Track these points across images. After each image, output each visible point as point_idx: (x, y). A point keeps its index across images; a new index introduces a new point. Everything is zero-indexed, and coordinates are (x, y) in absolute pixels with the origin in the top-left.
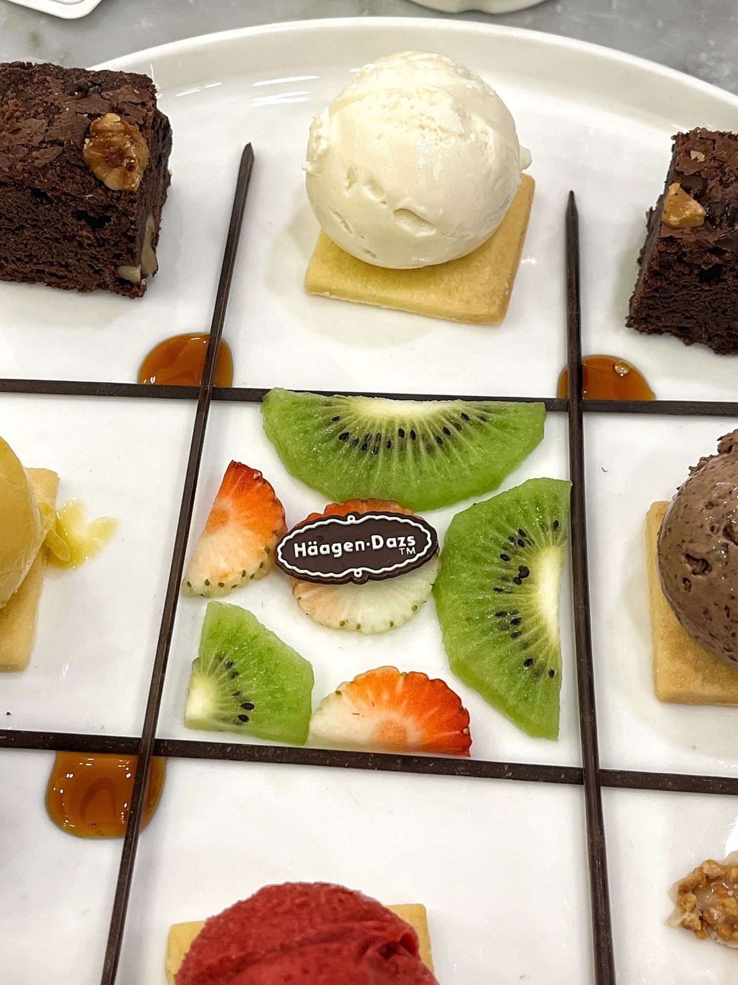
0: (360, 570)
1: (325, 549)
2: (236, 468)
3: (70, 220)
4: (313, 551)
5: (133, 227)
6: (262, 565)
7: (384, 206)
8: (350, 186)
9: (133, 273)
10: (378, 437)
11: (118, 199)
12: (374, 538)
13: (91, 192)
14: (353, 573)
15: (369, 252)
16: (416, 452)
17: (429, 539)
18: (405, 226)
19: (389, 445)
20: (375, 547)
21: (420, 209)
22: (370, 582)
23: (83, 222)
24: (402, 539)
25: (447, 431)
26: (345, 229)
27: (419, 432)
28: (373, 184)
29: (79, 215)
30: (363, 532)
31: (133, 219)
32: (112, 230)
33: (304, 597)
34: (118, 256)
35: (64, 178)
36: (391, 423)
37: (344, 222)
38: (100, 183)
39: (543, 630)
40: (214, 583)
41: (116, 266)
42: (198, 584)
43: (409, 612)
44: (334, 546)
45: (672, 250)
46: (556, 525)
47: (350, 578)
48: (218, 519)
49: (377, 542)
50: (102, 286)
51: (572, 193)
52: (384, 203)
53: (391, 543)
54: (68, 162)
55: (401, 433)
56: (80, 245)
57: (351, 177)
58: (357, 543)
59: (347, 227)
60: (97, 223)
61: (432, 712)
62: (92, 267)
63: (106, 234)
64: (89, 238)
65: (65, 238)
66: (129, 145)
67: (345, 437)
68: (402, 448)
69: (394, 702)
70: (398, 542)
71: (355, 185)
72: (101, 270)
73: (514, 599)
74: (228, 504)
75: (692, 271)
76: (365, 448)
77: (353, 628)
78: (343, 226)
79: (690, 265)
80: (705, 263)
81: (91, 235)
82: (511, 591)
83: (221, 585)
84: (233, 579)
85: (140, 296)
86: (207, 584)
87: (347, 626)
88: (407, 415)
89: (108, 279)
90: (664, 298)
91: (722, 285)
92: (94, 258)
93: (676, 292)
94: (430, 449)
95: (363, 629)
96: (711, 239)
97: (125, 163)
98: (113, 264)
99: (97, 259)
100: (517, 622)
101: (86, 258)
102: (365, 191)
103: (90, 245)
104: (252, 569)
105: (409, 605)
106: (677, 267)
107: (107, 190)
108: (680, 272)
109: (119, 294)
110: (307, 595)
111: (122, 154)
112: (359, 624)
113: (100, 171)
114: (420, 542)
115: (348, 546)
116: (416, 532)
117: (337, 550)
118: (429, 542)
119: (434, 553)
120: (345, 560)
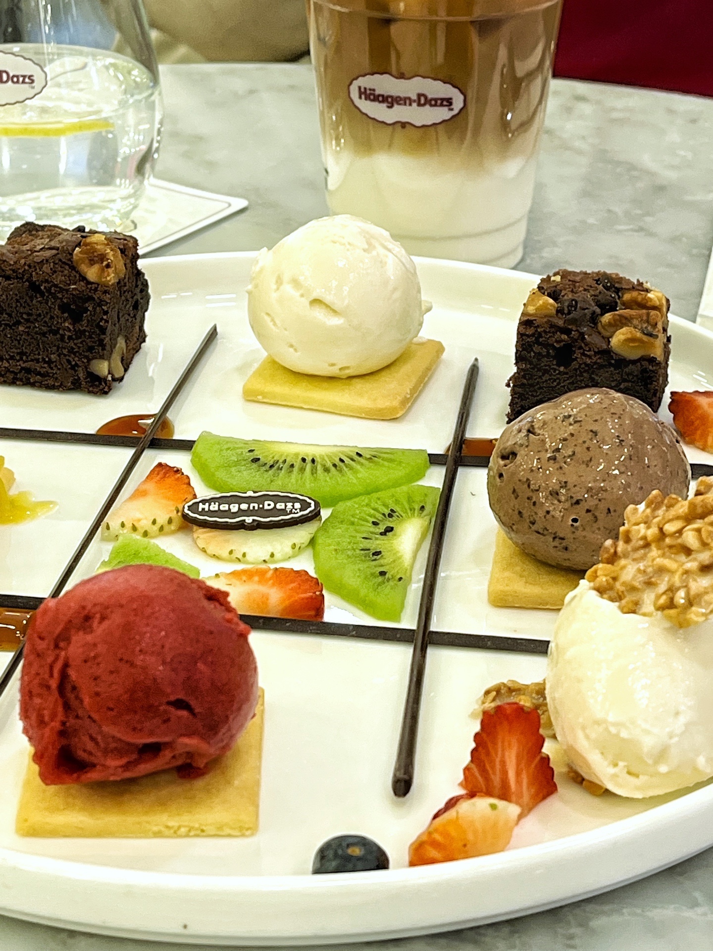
0: (251, 518)
1: (224, 507)
2: (161, 466)
3: (56, 312)
4: (214, 507)
5: (105, 317)
6: (170, 521)
7: (303, 299)
8: (278, 289)
9: (102, 368)
10: (285, 461)
11: (96, 290)
12: (266, 503)
13: (75, 284)
14: (244, 520)
15: (291, 346)
16: (314, 471)
17: (312, 505)
18: (319, 314)
19: (292, 466)
20: (266, 507)
21: (328, 298)
23: (66, 315)
24: (289, 505)
25: (342, 460)
26: (273, 327)
27: (318, 459)
28: (296, 283)
29: (64, 308)
30: (261, 499)
31: (105, 308)
32: (88, 321)
33: (201, 536)
34: (91, 349)
35: (55, 272)
36: (297, 455)
37: (273, 320)
38: (83, 278)
40: (129, 525)
41: (89, 360)
42: (116, 525)
43: (288, 550)
44: (231, 506)
45: (530, 331)
46: (424, 507)
47: (241, 526)
48: (139, 493)
49: (268, 505)
50: (75, 387)
52: (302, 296)
53: (280, 506)
54: (60, 260)
55: (304, 460)
56: (62, 339)
57: (279, 281)
58: (252, 505)
59: (275, 324)
60: (76, 318)
61: (293, 585)
62: (69, 362)
63: (84, 325)
64: (70, 330)
65: (50, 332)
66: (108, 251)
67: (256, 460)
68: (303, 468)
69: (263, 581)
70: (286, 506)
71: (281, 287)
72: (76, 365)
73: (378, 543)
74: (151, 486)
75: (548, 352)
76: (272, 466)
77: (240, 557)
78: (271, 324)
79: (546, 345)
80: (557, 342)
81: (71, 327)
82: (377, 539)
83: (134, 529)
84: (145, 524)
85: (106, 393)
86: (123, 525)
87: (234, 555)
88: (309, 452)
89: (81, 375)
90: (532, 385)
91: (574, 365)
92: (71, 351)
93: (540, 377)
94: (327, 470)
95: (248, 557)
96: (561, 323)
97: (105, 263)
98: (86, 357)
99: (74, 354)
100: (377, 553)
101: (65, 352)
102: (288, 288)
103: (70, 338)
104: (162, 520)
105: (290, 544)
106: (537, 348)
107: (89, 283)
108: (540, 354)
109: (90, 392)
110: (203, 536)
111: (102, 257)
112: (244, 555)
113: (83, 268)
114: (305, 505)
115: (244, 506)
116: (302, 502)
117: (234, 508)
118: (313, 507)
119: (316, 515)
120: (241, 512)
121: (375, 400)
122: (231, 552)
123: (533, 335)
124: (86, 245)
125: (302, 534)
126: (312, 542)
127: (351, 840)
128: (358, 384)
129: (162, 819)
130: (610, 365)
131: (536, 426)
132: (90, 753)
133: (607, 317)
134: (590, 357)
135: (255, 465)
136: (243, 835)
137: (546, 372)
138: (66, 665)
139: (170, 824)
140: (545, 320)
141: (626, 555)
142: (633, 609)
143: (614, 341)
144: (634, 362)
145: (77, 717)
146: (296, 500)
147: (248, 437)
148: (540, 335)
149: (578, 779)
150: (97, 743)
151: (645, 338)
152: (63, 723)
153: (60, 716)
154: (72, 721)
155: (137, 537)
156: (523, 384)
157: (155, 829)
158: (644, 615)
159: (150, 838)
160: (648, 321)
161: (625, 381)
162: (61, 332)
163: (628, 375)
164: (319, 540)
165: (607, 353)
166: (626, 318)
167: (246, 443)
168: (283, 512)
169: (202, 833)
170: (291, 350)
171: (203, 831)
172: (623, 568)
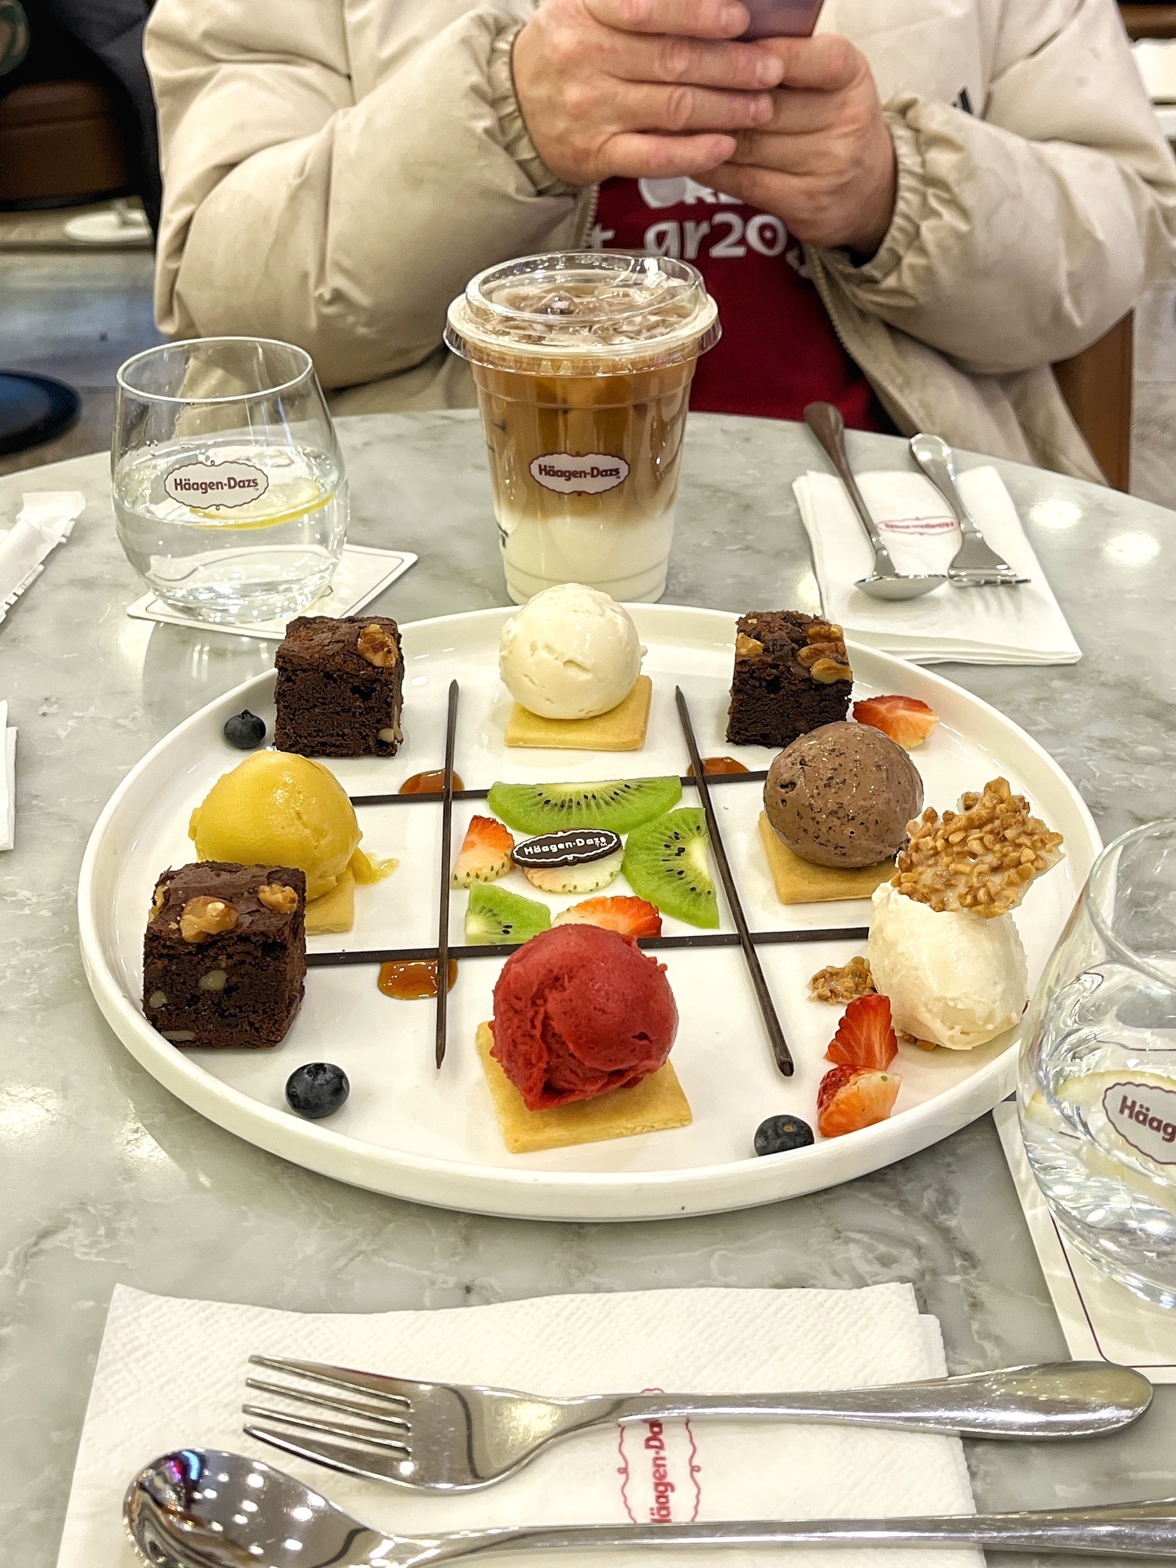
0: (572, 856)
1: (546, 849)
2: (476, 818)
3: (349, 694)
4: (537, 850)
6: (503, 866)
7: (557, 662)
8: (533, 654)
9: (388, 735)
10: (571, 800)
11: (382, 672)
12: (577, 841)
13: (363, 670)
14: (566, 858)
15: (549, 700)
16: (598, 806)
17: (615, 837)
18: (572, 672)
19: (579, 804)
20: (579, 844)
21: (579, 659)
22: (579, 865)
23: (357, 696)
24: (597, 839)
25: (615, 793)
26: (531, 686)
27: (597, 795)
28: (548, 648)
29: (355, 690)
30: (572, 838)
32: (376, 699)
33: (535, 876)
34: (379, 721)
35: (345, 662)
36: (578, 793)
37: (531, 680)
38: (370, 664)
39: (700, 874)
40: (473, 874)
41: (378, 730)
42: (462, 875)
43: (608, 878)
44: (551, 847)
45: (746, 669)
46: (698, 828)
47: (565, 863)
48: (468, 845)
49: (580, 842)
50: (368, 752)
51: (677, 687)
52: (557, 659)
53: (590, 842)
54: (348, 652)
55: (586, 797)
56: (354, 716)
57: (534, 648)
58: (567, 844)
59: (533, 683)
60: (365, 697)
61: (632, 911)
62: (360, 733)
63: (372, 703)
64: (360, 708)
65: (343, 711)
67: (547, 802)
68: (588, 805)
69: (605, 911)
70: (594, 841)
71: (536, 653)
72: (367, 735)
73: (678, 863)
74: (474, 837)
75: (761, 684)
76: (562, 806)
77: (572, 889)
78: (530, 684)
79: (759, 679)
80: (768, 675)
81: (362, 705)
82: (675, 860)
83: (477, 876)
84: (486, 871)
85: (393, 755)
86: (468, 875)
87: (567, 889)
88: (588, 789)
89: (371, 743)
90: (747, 711)
91: (783, 692)
92: (363, 724)
93: (755, 704)
94: (607, 803)
95: (578, 889)
96: (769, 660)
97: (386, 649)
98: (375, 728)
99: (365, 726)
100: (681, 873)
101: (357, 726)
102: (543, 654)
103: (361, 714)
104: (497, 867)
105: (608, 874)
106: (752, 682)
107: (374, 667)
108: (754, 686)
109: (379, 756)
110: (536, 875)
111: (383, 645)
112: (575, 887)
113: (370, 656)
114: (609, 840)
115: (561, 846)
116: (605, 836)
117: (554, 849)
118: (616, 840)
119: (619, 844)
120: (560, 852)
121: (618, 735)
122: (564, 886)
123: (748, 672)
124: (366, 635)
125: (613, 863)
126: (623, 869)
127: (783, 1120)
128: (601, 723)
129: (623, 1123)
130: (811, 688)
131: (807, 759)
132: (571, 1083)
133: (804, 651)
134: (795, 685)
135: (548, 807)
136: (683, 1125)
137: (759, 699)
138: (547, 1017)
139: (629, 1126)
140: (757, 659)
141: (920, 863)
142: (941, 907)
143: (814, 671)
144: (830, 685)
145: (558, 1056)
146: (599, 835)
147: (533, 783)
148: (754, 672)
149: (913, 1041)
150: (577, 1075)
151: (839, 666)
152: (548, 1063)
153: (546, 1058)
154: (554, 1061)
155: (480, 882)
156: (741, 711)
157: (617, 1131)
158: (952, 910)
159: (612, 1138)
160: (837, 651)
161: (823, 700)
162: (353, 710)
163: (826, 695)
164: (630, 867)
165: (809, 680)
166: (820, 651)
167: (533, 787)
168: (594, 847)
169: (652, 1129)
170: (549, 702)
171: (653, 1127)
172: (921, 874)
